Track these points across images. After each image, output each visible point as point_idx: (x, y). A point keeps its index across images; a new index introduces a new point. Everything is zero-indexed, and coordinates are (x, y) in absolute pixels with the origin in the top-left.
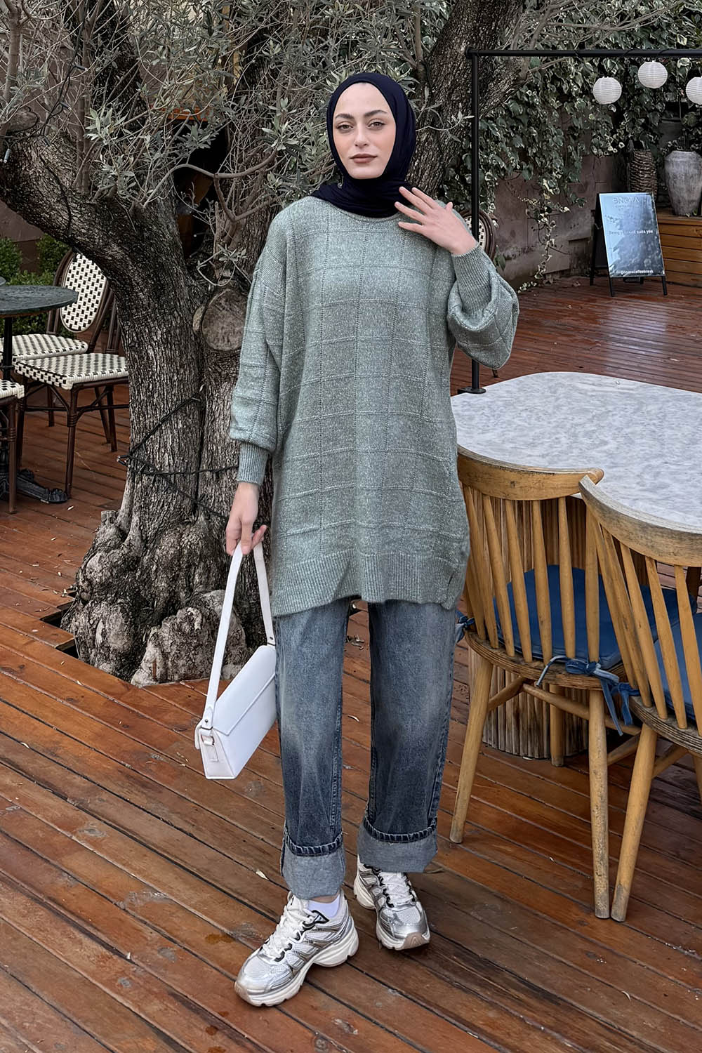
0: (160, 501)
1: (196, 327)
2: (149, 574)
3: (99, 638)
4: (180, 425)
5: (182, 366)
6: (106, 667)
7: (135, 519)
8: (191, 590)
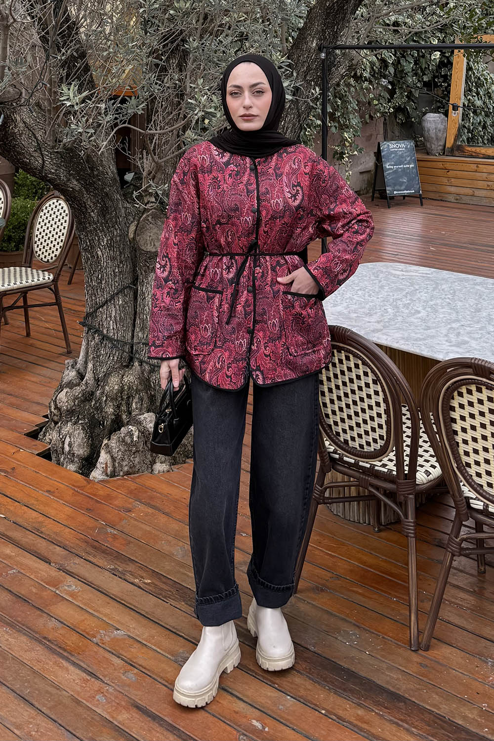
0: (107, 353)
1: (131, 236)
2: (100, 403)
3: (67, 448)
4: (121, 302)
5: (121, 262)
6: (72, 467)
7: (90, 366)
8: (130, 413)
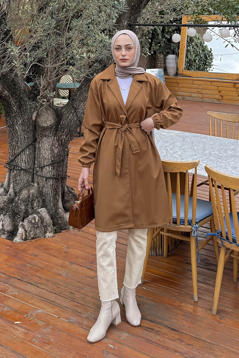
0: (20, 179)
2: (18, 204)
3: (1, 227)
4: (28, 153)
5: (28, 132)
6: (4, 237)
7: (11, 186)
8: (33, 208)
